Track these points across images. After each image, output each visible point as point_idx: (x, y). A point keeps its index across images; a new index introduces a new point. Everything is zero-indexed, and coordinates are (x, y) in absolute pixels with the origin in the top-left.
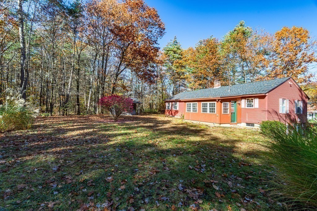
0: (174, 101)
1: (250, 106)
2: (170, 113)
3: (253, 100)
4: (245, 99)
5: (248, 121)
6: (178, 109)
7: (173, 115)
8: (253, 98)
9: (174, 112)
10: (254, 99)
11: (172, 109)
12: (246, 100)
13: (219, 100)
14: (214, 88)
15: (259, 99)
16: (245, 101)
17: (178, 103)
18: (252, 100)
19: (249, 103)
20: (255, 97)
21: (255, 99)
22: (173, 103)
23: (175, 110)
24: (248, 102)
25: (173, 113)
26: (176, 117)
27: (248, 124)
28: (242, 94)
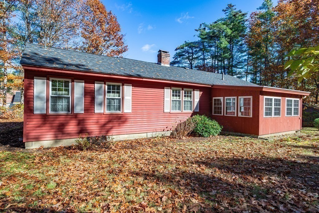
6: (127, 109)
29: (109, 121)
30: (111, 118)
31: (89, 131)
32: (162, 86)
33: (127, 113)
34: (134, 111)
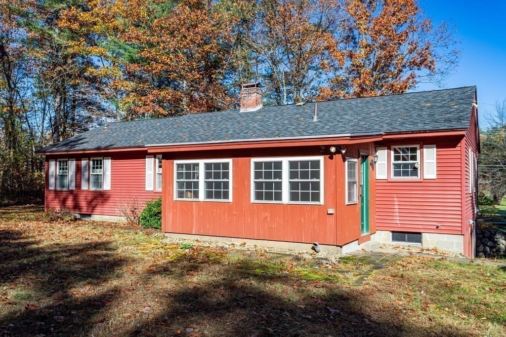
0: (88, 156)
1: (406, 174)
2: (70, 203)
3: (418, 152)
4: (389, 149)
5: (399, 223)
6: (107, 186)
7: (84, 211)
8: (418, 146)
9: (89, 198)
10: (421, 147)
11: (78, 186)
12: (392, 152)
13: (339, 148)
14: (242, 110)
15: (437, 148)
16: (389, 155)
17: (108, 163)
18: (414, 150)
19: (400, 162)
20: (426, 142)
21: (425, 149)
22: (84, 163)
23: (92, 189)
24: (397, 158)
25: (83, 204)
26: (96, 218)
27: (398, 235)
28: (382, 129)
29: (95, 198)
30: (96, 196)
31: (80, 208)
32: (142, 155)
33: (106, 191)
34: (113, 188)
